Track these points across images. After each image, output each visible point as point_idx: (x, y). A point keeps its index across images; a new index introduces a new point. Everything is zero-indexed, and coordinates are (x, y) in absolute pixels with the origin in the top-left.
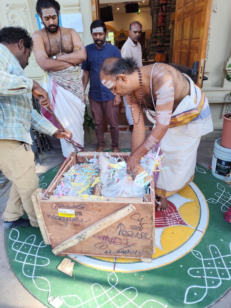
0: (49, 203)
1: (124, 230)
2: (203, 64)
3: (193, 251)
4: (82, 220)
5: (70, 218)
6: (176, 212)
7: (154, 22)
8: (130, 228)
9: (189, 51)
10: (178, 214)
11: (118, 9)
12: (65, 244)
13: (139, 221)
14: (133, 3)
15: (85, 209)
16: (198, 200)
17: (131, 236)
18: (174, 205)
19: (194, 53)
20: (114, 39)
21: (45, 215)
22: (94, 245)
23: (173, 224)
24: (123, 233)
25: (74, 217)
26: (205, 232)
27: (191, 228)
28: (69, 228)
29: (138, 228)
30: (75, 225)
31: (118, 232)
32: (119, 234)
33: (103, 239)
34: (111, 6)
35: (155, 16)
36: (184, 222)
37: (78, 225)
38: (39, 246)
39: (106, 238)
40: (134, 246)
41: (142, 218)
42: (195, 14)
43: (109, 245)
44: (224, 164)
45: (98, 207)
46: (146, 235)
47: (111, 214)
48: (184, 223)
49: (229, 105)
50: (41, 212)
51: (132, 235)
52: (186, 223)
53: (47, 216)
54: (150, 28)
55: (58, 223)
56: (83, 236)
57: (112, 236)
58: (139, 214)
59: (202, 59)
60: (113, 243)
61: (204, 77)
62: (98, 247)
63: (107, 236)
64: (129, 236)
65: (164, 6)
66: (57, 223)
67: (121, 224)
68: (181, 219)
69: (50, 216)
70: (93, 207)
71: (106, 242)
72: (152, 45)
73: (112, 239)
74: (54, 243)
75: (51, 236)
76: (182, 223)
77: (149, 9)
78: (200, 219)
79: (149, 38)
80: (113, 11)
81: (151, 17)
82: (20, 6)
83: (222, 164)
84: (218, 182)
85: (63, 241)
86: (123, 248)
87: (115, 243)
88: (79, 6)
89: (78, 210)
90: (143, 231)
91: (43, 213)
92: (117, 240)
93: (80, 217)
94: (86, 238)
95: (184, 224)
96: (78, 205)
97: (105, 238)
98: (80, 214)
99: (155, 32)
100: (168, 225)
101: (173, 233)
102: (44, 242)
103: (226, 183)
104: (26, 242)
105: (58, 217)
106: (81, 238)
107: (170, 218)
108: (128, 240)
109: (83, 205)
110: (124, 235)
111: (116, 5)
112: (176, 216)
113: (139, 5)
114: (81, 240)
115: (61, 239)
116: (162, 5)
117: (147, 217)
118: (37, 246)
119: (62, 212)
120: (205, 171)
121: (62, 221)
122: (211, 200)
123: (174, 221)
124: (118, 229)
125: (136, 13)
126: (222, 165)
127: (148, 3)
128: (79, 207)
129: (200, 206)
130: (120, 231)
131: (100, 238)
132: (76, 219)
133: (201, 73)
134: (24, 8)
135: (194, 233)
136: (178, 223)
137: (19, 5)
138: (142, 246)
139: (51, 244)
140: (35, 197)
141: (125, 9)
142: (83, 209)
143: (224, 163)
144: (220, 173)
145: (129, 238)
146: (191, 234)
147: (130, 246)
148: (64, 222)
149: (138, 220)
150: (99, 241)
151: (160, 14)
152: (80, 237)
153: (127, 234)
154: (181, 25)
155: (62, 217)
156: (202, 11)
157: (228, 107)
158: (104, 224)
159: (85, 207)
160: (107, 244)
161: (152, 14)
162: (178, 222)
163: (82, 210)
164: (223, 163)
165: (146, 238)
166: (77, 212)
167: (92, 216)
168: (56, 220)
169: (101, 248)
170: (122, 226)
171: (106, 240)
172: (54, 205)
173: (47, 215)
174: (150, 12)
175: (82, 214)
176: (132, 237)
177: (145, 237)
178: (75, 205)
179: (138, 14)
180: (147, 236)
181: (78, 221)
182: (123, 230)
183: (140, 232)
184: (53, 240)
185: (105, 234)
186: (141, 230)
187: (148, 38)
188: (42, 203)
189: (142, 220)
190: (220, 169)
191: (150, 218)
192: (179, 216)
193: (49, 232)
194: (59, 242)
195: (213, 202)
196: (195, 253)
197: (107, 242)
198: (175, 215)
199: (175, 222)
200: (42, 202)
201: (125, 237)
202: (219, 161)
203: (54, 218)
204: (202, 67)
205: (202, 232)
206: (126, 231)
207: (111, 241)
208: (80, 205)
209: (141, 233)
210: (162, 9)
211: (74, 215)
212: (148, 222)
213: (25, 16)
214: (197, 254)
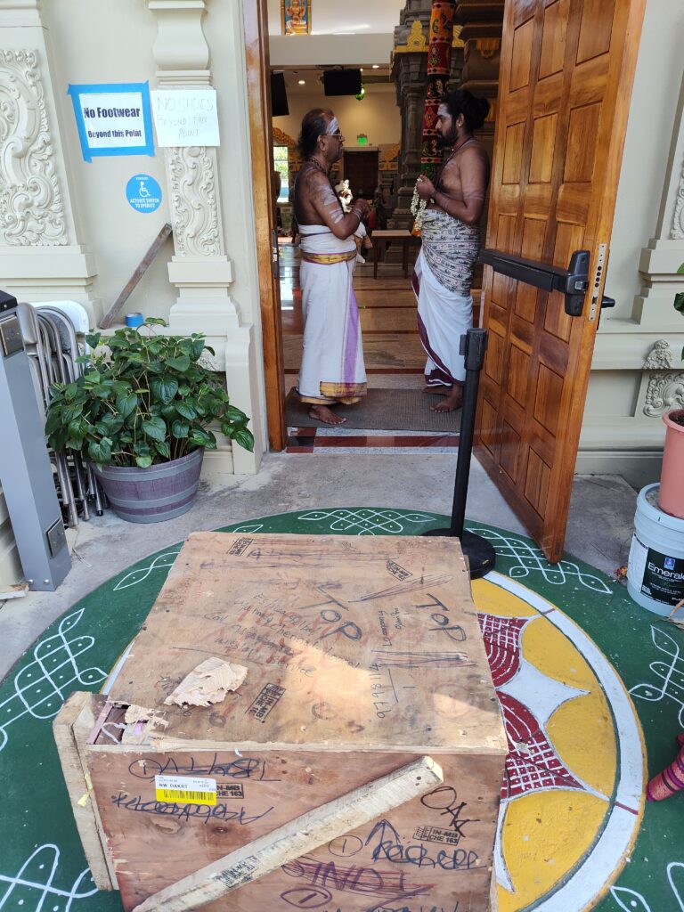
0: (121, 756)
1: (395, 843)
2: (603, 258)
3: (616, 891)
4: (243, 814)
5: (199, 807)
6: (540, 737)
7: (410, 124)
8: (416, 837)
9: (553, 217)
10: (547, 746)
11: (302, 82)
12: (175, 897)
13: (451, 811)
14: (345, 68)
15: (255, 775)
16: (603, 688)
17: (418, 862)
18: (528, 712)
19: (571, 224)
20: (290, 167)
21: (104, 798)
22: (282, 895)
23: (535, 784)
24: (390, 854)
25: (213, 803)
26: (645, 811)
27: (597, 798)
28: (191, 840)
29: (446, 834)
30: (216, 830)
31: (373, 850)
32: (375, 856)
33: (317, 873)
34: (281, 75)
35: (411, 107)
36: (571, 773)
37: (226, 830)
38: (72, 895)
39: (327, 870)
40: (427, 893)
41: (463, 804)
42: (572, 109)
43: (334, 892)
44: (672, 568)
45: (305, 767)
46: (472, 857)
47: (351, 791)
48: (570, 778)
49: (657, 376)
50: (90, 787)
51: (421, 859)
52: (576, 778)
53: (112, 800)
54: (395, 138)
55: (152, 823)
56: (244, 870)
57: (350, 865)
58: (451, 789)
59: (601, 245)
60: (352, 888)
61: (604, 298)
62: (296, 901)
63: (332, 864)
64: (410, 863)
65: (439, 83)
66: (149, 824)
67: (384, 825)
68: (557, 763)
69: (121, 802)
70: (284, 767)
71: (324, 884)
72: (401, 189)
73: (348, 875)
74: (133, 891)
75: (120, 867)
76: (564, 779)
77: (392, 88)
78: (619, 762)
79: (390, 168)
80: (286, 89)
81: (399, 109)
82: (19, 59)
83: (666, 566)
84: (654, 623)
85: (166, 885)
86: (387, 902)
87: (359, 887)
88: (208, 68)
89: (229, 780)
90: (460, 846)
91: (98, 791)
92: (365, 877)
93: (234, 804)
94: (255, 876)
95: (571, 782)
96: (232, 761)
97: (322, 872)
98: (237, 792)
99: (410, 153)
100: (519, 790)
101: (539, 821)
102: (89, 875)
103: (679, 626)
104: (21, 878)
105: (154, 805)
106: (235, 877)
107: (521, 764)
108: (405, 877)
109: (251, 760)
110: (394, 861)
111: (299, 71)
112: (541, 753)
113: (362, 74)
114: (236, 882)
115: (160, 877)
116: (434, 78)
117: (480, 798)
118: (65, 893)
119: (168, 788)
120: (608, 586)
121: (166, 816)
122: (641, 691)
123: (538, 772)
124: (373, 839)
125: (354, 96)
126: (664, 570)
127: (390, 71)
128: (232, 770)
129: (613, 714)
130: (381, 845)
131: (303, 871)
132: (221, 809)
133: (597, 285)
134: (31, 64)
135: (607, 819)
136: (550, 780)
137: (17, 54)
138: (454, 893)
139: (117, 887)
140: (69, 731)
141: (323, 86)
142: (248, 776)
143: (670, 563)
144: (656, 595)
145: (411, 868)
146: (600, 822)
147: (409, 894)
148: (174, 820)
149: (447, 808)
150: (299, 880)
151: (430, 102)
152: (231, 873)
153: (404, 857)
154: (521, 136)
155: (167, 805)
156: (601, 101)
157: (654, 382)
158: (327, 828)
159: (255, 767)
160: (329, 890)
161: (402, 102)
162: (552, 777)
163: (244, 781)
164: (669, 565)
165: (471, 866)
166: (224, 786)
167: (278, 798)
168: (145, 812)
169: (305, 904)
170: (387, 829)
171: (325, 876)
172: (141, 763)
173: (113, 797)
174: (395, 96)
175: (242, 794)
176: (420, 864)
177: (468, 864)
178: (220, 761)
179: (359, 99)
180: (474, 861)
181: (228, 815)
182: (391, 842)
183: (450, 850)
184: (129, 880)
185: (325, 858)
186: (457, 842)
187: (385, 168)
188: (97, 756)
189: (460, 808)
190: (659, 582)
191: (490, 803)
192: (551, 754)
193: (117, 856)
194: (150, 889)
195: (649, 697)
196: (626, 898)
197: (329, 883)
198: (537, 751)
199: (542, 775)
200: (94, 753)
201: (396, 865)
202: (655, 557)
203: (139, 807)
204: (599, 268)
205: (635, 812)
206: (400, 848)
207: (345, 880)
208: (236, 762)
209: (456, 853)
210: (435, 89)
211: (215, 796)
212: (482, 815)
213: (34, 88)
214: (634, 904)
